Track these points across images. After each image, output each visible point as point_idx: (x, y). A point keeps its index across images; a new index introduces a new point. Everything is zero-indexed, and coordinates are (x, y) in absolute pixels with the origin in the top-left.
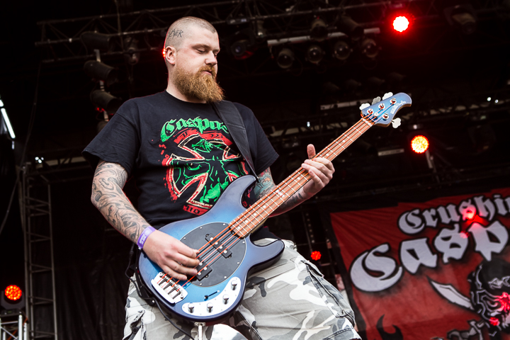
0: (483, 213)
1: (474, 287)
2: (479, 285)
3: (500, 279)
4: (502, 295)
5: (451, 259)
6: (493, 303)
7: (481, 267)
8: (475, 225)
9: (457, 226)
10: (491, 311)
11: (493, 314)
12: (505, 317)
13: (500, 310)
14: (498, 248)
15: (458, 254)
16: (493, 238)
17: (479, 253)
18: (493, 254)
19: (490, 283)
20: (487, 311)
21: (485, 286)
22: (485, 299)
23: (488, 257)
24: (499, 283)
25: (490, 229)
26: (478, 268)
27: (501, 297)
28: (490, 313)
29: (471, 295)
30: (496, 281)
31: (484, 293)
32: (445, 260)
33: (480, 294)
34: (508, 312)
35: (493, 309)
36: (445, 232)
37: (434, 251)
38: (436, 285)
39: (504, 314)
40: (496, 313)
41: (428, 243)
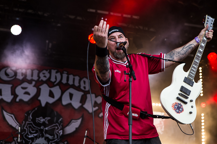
0: (53, 79)
1: (26, 119)
2: (30, 118)
3: (44, 118)
4: (40, 127)
5: (21, 100)
6: (33, 130)
7: (36, 109)
8: (45, 85)
9: (34, 83)
10: (29, 134)
11: (30, 137)
12: (36, 139)
13: (35, 135)
14: (51, 101)
15: (26, 98)
16: (51, 95)
17: (40, 101)
18: (47, 103)
19: (37, 119)
20: (27, 134)
21: (34, 120)
22: (30, 127)
23: (43, 104)
24: (42, 120)
25: (52, 89)
26: (34, 109)
27: (39, 128)
28: (29, 135)
29: (23, 122)
30: (41, 119)
31: (31, 124)
32: (17, 100)
33: (28, 124)
34: (40, 137)
35: (31, 133)
36: (25, 85)
37: (14, 93)
38: (5, 113)
39: (36, 137)
40: (32, 136)
41: (12, 88)
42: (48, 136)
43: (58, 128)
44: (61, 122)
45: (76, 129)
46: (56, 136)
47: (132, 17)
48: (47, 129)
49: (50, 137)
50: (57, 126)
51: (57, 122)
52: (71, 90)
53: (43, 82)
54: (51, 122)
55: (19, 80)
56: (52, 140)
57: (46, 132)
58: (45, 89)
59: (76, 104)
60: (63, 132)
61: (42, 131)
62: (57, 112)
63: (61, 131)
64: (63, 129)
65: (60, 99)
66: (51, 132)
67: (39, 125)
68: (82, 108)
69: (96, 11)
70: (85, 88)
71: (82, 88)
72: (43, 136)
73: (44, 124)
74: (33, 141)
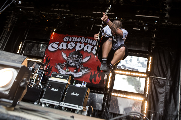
0: (82, 41)
1: (69, 56)
3: (76, 55)
5: (69, 49)
6: (71, 60)
7: (74, 52)
8: (79, 43)
9: (75, 42)
11: (69, 62)
13: (72, 62)
14: (80, 49)
15: (71, 48)
16: (80, 47)
17: (76, 49)
18: (78, 50)
21: (72, 56)
22: (70, 59)
23: (76, 51)
24: (75, 56)
25: (81, 45)
32: (68, 49)
33: (70, 57)
34: (73, 63)
35: (70, 61)
36: (72, 43)
37: (67, 46)
38: (63, 53)
39: (72, 63)
40: (70, 62)
41: (67, 44)
42: (76, 62)
43: (80, 60)
44: (82, 57)
45: (87, 60)
46: (79, 63)
47: (111, 14)
48: (76, 59)
49: (77, 63)
50: (80, 59)
51: (80, 57)
52: (88, 45)
53: (78, 42)
54: (78, 57)
55: (70, 41)
56: (77, 64)
57: (76, 61)
58: (78, 44)
59: (89, 51)
60: (82, 61)
61: (74, 60)
62: (81, 54)
63: (81, 61)
64: (82, 60)
65: (83, 48)
66: (77, 61)
67: (74, 58)
68: (91, 52)
69: (96, 12)
70: (94, 44)
71: (93, 44)
72: (74, 62)
73: (76, 58)
74: (70, 64)
